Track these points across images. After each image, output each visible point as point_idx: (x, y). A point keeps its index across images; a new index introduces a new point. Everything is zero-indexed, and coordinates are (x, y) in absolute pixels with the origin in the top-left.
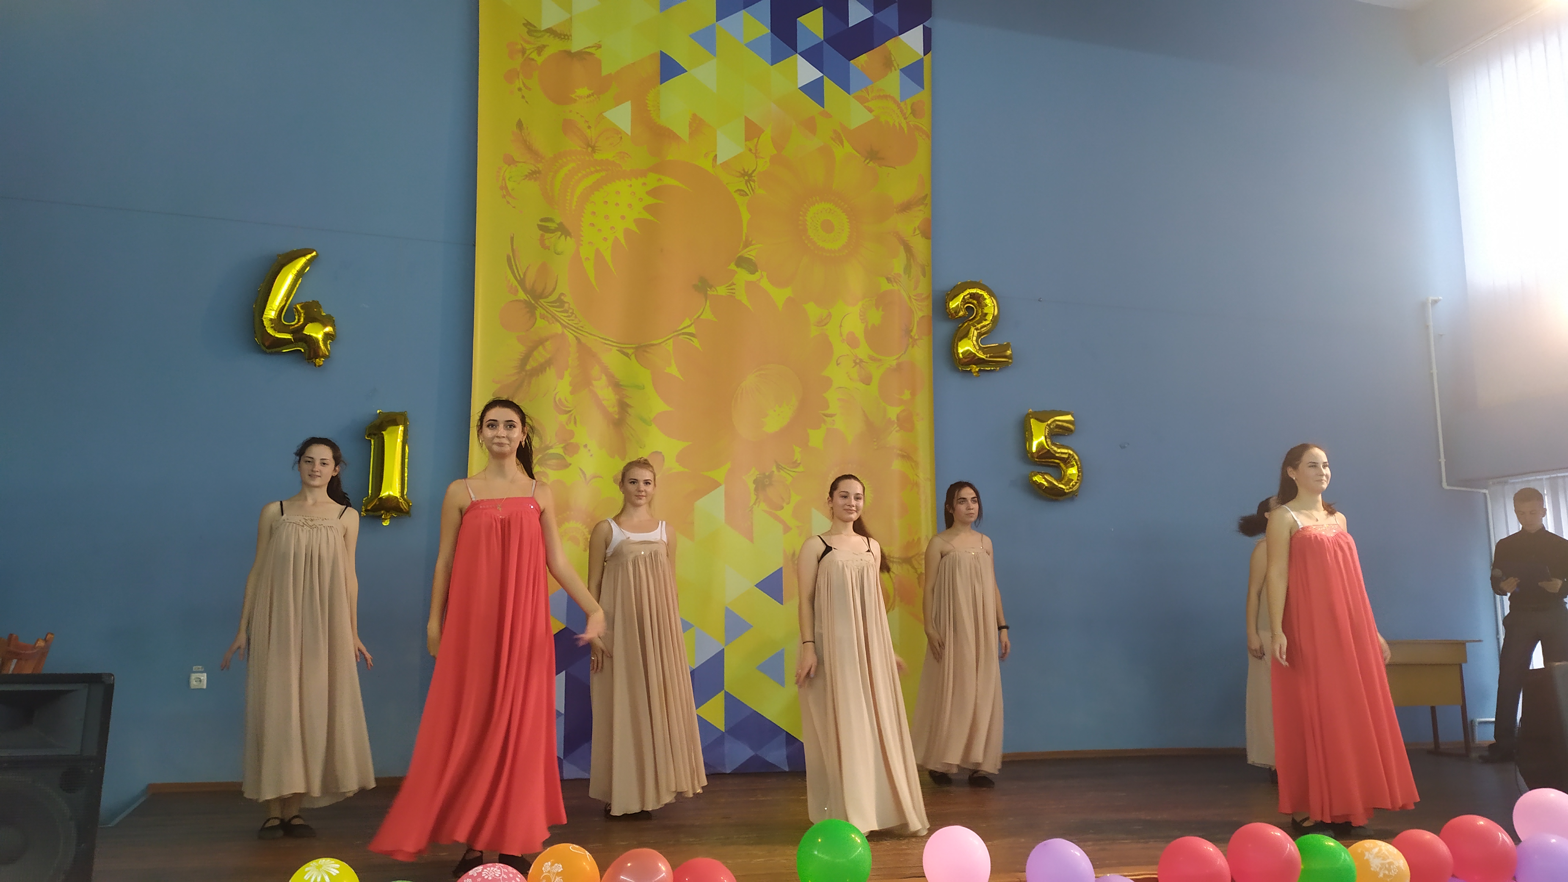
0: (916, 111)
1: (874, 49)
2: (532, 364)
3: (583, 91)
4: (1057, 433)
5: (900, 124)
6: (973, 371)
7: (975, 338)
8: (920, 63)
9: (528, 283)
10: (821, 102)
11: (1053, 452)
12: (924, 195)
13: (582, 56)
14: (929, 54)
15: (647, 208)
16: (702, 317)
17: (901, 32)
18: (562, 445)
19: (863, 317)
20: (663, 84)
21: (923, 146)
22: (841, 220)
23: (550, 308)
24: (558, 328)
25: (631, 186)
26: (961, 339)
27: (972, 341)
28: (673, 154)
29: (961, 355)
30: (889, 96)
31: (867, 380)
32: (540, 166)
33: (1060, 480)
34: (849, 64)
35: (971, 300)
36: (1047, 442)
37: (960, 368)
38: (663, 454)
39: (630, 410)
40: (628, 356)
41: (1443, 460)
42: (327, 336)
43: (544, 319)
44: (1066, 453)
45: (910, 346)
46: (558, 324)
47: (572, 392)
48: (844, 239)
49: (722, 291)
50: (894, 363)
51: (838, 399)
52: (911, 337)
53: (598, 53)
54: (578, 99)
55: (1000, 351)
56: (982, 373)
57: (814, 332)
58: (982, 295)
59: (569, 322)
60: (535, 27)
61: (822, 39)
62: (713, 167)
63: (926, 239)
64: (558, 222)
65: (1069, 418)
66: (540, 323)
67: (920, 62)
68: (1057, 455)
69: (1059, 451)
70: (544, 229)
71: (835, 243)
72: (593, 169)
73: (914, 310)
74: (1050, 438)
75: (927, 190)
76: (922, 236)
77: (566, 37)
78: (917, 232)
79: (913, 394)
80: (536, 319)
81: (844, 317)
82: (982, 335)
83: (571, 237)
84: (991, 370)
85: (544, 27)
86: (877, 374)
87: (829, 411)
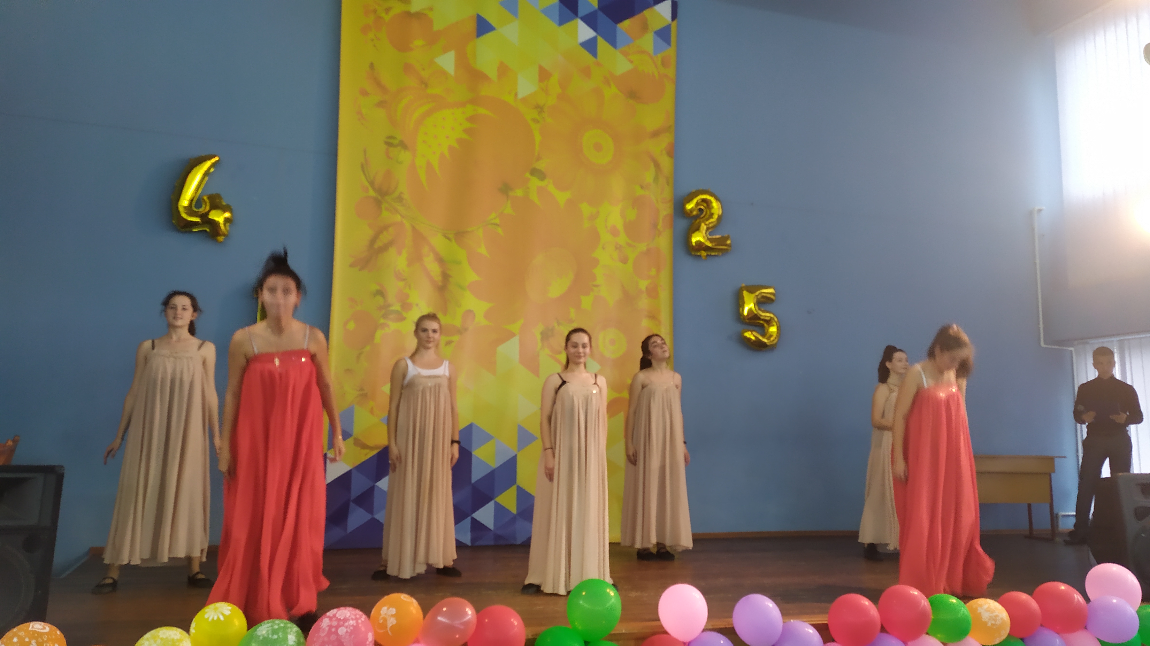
0: (665, 63)
1: (634, 16)
2: (379, 244)
3: (419, 42)
4: (763, 302)
5: (653, 73)
6: (702, 255)
7: (704, 231)
8: (667, 29)
9: (377, 185)
10: (595, 55)
11: (758, 315)
12: (669, 125)
13: (419, 16)
14: (676, 21)
15: (466, 131)
16: (504, 212)
17: (655, 4)
18: (400, 304)
19: (623, 215)
20: (478, 38)
21: (670, 89)
22: (608, 143)
23: (392, 203)
24: (398, 218)
25: (454, 114)
26: (694, 232)
27: (702, 233)
28: (485, 91)
29: (694, 244)
30: (646, 52)
31: (624, 260)
32: (386, 97)
33: (764, 335)
34: (616, 26)
35: (702, 203)
36: (755, 307)
37: (693, 253)
38: (474, 312)
39: (450, 279)
40: (450, 240)
41: (1041, 326)
42: (227, 220)
43: (388, 210)
44: (768, 316)
45: (657, 236)
46: (398, 215)
47: (409, 265)
48: (610, 157)
49: (519, 193)
50: (645, 248)
51: (603, 274)
52: (657, 229)
53: (430, 14)
54: (415, 48)
55: (722, 241)
56: (709, 257)
57: (586, 224)
58: (710, 200)
59: (407, 214)
61: (597, 7)
62: (515, 101)
63: (670, 157)
64: (399, 139)
65: (771, 290)
66: (385, 214)
67: (669, 26)
68: (762, 318)
69: (764, 314)
70: (389, 144)
71: (603, 159)
72: (425, 101)
73: (660, 210)
74: (758, 306)
75: (672, 122)
76: (668, 155)
77: (407, 1)
78: (664, 152)
79: (658, 271)
80: (382, 211)
81: (609, 214)
82: (709, 230)
83: (409, 151)
84: (715, 255)
86: (632, 257)
87: (596, 283)
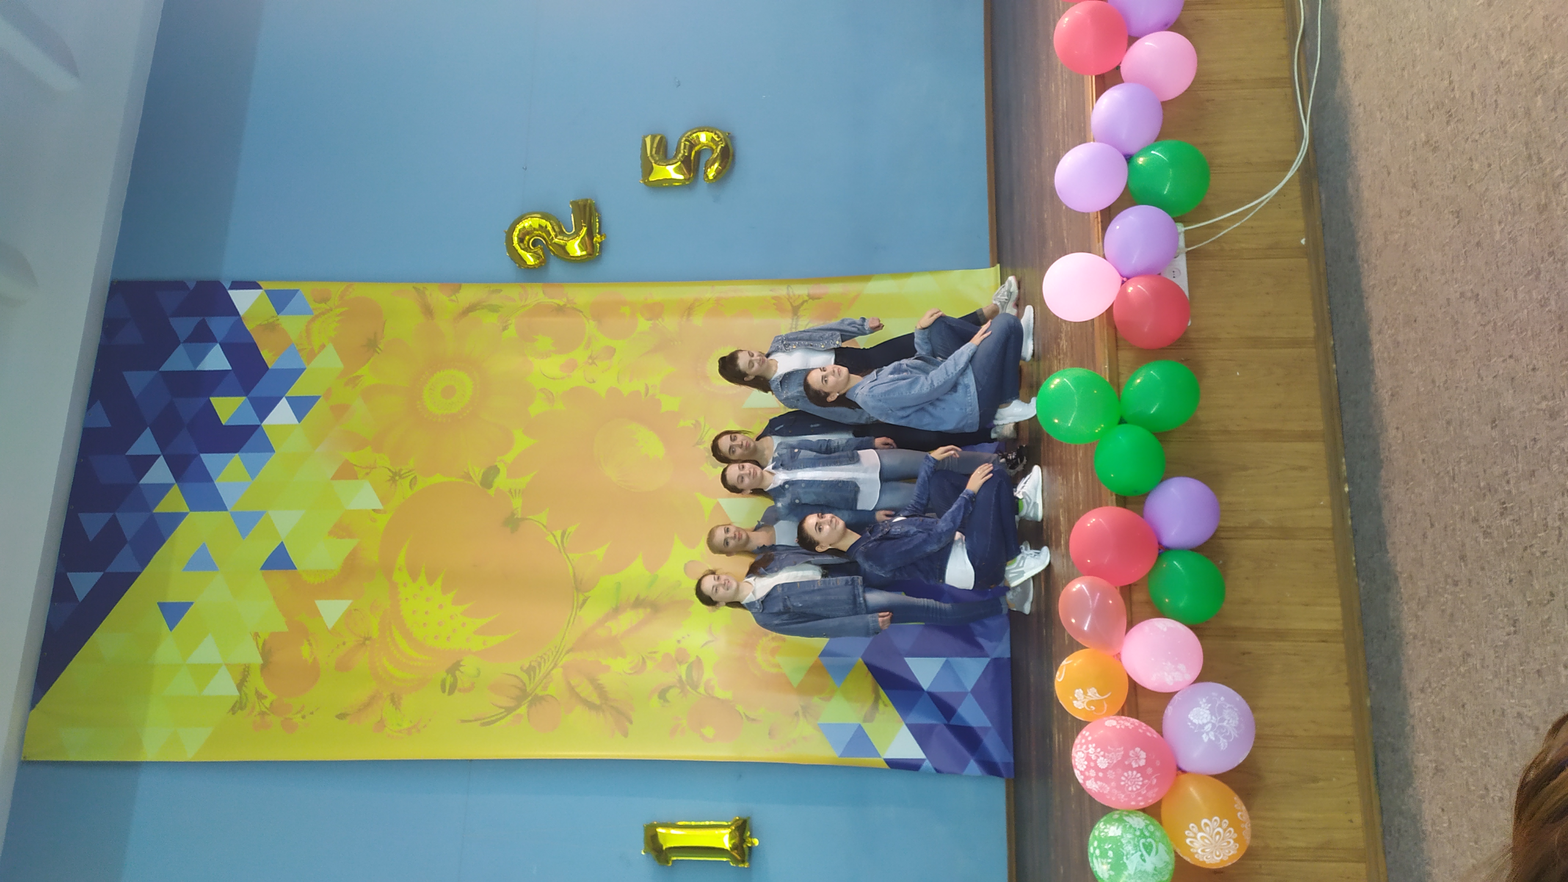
0: (323, 298)
1: (255, 343)
2: (595, 698)
3: (305, 651)
4: (664, 153)
5: (338, 315)
6: (599, 240)
7: (566, 238)
8: (272, 295)
9: (511, 704)
10: (314, 399)
11: (683, 159)
12: (413, 289)
13: (266, 652)
14: (261, 283)
15: (431, 581)
16: (545, 524)
17: (237, 313)
18: (678, 666)
19: (546, 355)
20: (296, 566)
21: (361, 290)
22: (442, 378)
23: (536, 681)
24: (557, 672)
25: (407, 599)
26: (568, 254)
27: (568, 242)
28: (372, 555)
29: (584, 253)
30: (307, 326)
31: (610, 352)
32: (385, 694)
34: (272, 370)
35: (525, 242)
36: (673, 164)
37: (597, 254)
38: (686, 562)
39: (642, 597)
40: (587, 600)
43: (547, 687)
44: (685, 145)
45: (575, 306)
46: (554, 671)
47: (623, 655)
48: (463, 375)
49: (517, 503)
50: (592, 323)
51: (630, 381)
52: (565, 305)
53: (264, 636)
54: (313, 657)
55: (579, 213)
56: (602, 231)
57: (560, 406)
58: (520, 231)
59: (551, 659)
60: (237, 702)
61: (244, 398)
62: (385, 512)
63: (460, 287)
64: (445, 674)
65: (648, 140)
66: (551, 690)
67: (270, 293)
68: (687, 154)
69: (682, 152)
70: (453, 689)
71: (466, 384)
72: (389, 639)
73: (536, 302)
74: (671, 159)
75: (409, 287)
76: (458, 292)
77: (247, 669)
78: (453, 297)
80: (548, 695)
81: (544, 375)
82: (563, 231)
83: (462, 660)
84: (599, 223)
85: (236, 693)
86: (603, 341)
87: (643, 391)
